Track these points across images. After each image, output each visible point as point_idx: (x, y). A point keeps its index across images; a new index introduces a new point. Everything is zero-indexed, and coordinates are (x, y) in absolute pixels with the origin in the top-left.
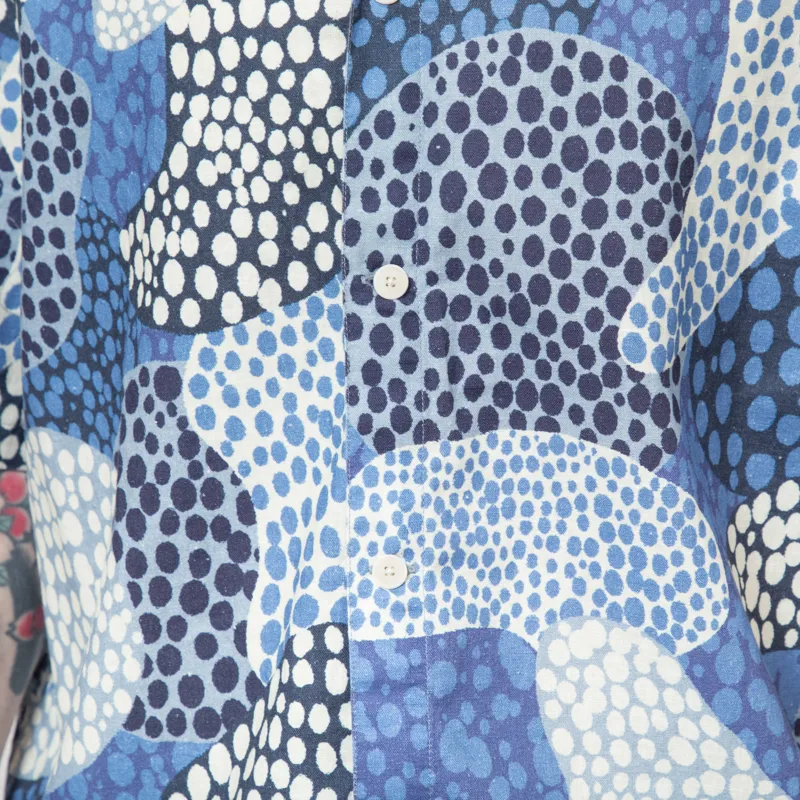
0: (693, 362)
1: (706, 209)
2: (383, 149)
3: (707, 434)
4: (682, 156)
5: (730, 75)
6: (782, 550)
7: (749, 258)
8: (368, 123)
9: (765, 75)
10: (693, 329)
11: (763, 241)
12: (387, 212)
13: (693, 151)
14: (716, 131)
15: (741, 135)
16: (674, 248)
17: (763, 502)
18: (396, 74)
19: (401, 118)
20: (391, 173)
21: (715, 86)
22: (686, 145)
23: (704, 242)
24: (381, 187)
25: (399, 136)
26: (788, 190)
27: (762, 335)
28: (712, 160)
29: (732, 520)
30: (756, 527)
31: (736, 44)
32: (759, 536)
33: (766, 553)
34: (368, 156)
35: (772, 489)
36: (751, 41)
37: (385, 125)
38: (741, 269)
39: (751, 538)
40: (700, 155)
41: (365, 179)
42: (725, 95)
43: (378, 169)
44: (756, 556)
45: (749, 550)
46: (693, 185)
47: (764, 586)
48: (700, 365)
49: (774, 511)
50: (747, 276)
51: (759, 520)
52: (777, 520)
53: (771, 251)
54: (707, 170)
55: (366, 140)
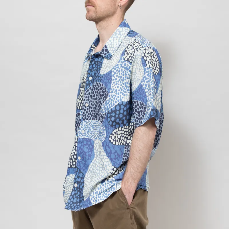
0: (108, 114)
1: (110, 99)
2: (88, 93)
3: (110, 121)
4: (107, 93)
5: (112, 86)
6: (119, 134)
7: (116, 104)
8: (87, 90)
9: (117, 86)
10: (108, 110)
11: (118, 103)
12: (87, 98)
13: (108, 93)
14: (111, 91)
15: (113, 92)
16: (105, 102)
17: (117, 129)
18: (90, 86)
19: (89, 90)
20: (88, 95)
21: (110, 87)
22: (107, 92)
23: (110, 102)
24: (87, 96)
25: (89, 92)
26: (120, 98)
27: (118, 112)
28: (110, 94)
29: (114, 131)
30: (117, 132)
31: (112, 83)
32: (117, 133)
33: (118, 135)
34: (86, 93)
35: (118, 128)
36: (114, 83)
37: (88, 90)
38: (115, 105)
39: (116, 133)
40: (109, 94)
41: (86, 95)
42: (111, 88)
43: (87, 95)
44: (117, 135)
45: (116, 134)
46: (108, 96)
47: (118, 138)
48: (109, 114)
49: (119, 130)
50: (116, 106)
51: (117, 131)
52: (119, 131)
53: (118, 104)
54: (110, 95)
55: (86, 92)
